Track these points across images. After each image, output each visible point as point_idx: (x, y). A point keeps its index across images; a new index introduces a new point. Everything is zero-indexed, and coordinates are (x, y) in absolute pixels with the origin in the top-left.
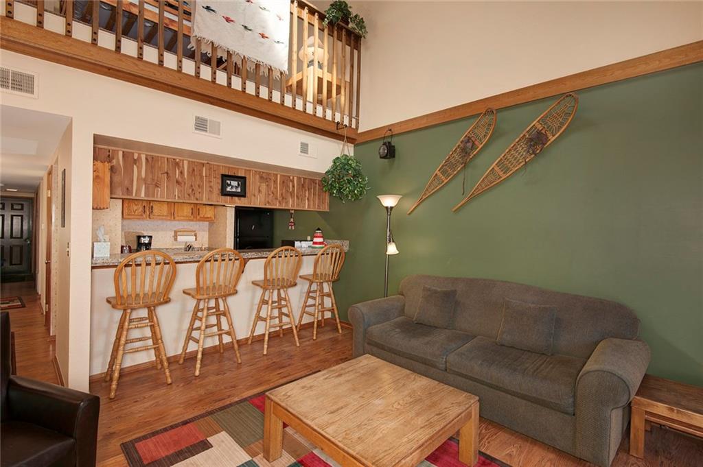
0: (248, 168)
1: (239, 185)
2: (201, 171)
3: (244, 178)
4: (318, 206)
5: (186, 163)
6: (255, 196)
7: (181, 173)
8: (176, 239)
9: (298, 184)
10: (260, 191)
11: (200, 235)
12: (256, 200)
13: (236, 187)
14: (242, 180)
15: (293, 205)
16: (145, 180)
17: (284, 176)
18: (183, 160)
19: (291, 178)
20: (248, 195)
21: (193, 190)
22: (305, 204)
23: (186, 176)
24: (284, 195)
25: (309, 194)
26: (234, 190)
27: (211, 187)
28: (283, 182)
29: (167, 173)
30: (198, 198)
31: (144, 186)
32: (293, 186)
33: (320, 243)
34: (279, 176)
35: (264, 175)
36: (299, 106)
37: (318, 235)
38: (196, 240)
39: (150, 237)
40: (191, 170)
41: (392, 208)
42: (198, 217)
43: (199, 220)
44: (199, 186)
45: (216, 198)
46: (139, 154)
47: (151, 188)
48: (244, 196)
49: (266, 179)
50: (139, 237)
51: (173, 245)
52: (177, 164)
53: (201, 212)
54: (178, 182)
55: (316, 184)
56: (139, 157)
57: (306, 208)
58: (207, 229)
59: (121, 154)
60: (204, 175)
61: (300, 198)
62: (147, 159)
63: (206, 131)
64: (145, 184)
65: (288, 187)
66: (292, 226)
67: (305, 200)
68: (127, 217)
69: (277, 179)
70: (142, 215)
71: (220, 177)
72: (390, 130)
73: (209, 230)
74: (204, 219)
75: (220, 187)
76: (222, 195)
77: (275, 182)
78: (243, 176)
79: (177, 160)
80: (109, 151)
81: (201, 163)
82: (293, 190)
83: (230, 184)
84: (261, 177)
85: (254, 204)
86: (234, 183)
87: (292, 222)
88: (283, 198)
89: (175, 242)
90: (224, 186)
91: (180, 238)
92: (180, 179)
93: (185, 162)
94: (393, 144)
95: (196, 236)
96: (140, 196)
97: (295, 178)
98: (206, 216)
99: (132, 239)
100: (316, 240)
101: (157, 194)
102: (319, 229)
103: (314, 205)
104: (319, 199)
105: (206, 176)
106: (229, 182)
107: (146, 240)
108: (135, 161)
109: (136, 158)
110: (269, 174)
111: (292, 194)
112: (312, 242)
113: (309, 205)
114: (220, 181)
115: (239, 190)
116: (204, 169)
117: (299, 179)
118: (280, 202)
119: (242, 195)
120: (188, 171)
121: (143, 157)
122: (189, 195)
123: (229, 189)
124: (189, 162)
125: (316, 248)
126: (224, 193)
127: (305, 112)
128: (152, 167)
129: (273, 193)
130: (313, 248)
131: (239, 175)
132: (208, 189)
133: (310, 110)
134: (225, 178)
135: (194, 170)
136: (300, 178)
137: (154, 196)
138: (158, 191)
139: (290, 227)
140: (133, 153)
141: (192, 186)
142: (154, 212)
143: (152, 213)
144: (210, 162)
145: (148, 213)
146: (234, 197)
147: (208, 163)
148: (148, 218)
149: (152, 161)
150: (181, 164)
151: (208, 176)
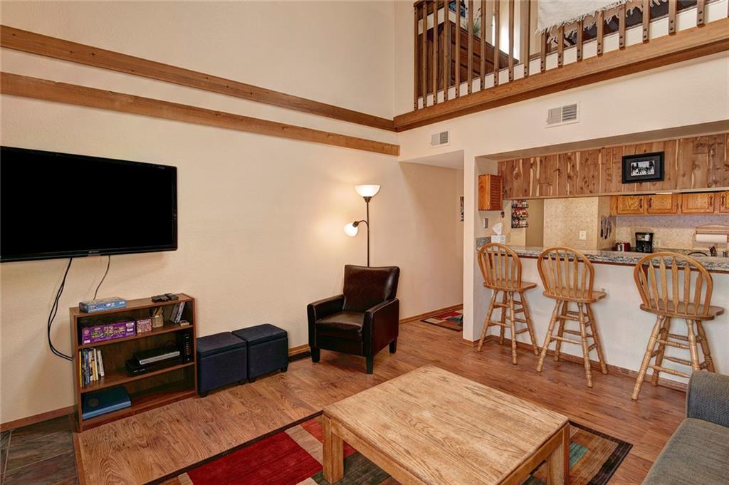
1: (651, 165)
2: (596, 160)
3: (660, 154)
5: (578, 155)
7: (573, 166)
14: (658, 158)
16: (539, 180)
18: (575, 153)
20: (667, 177)
21: (586, 182)
23: (578, 169)
26: (644, 173)
27: (609, 175)
29: (559, 170)
31: (538, 186)
35: (703, 140)
39: (651, 235)
40: (584, 160)
44: (593, 176)
46: (535, 158)
47: (544, 186)
48: (661, 179)
50: (638, 235)
52: (569, 158)
54: (569, 177)
56: (535, 161)
59: (521, 161)
60: (600, 162)
62: (541, 161)
64: (540, 184)
68: (621, 212)
70: (638, 210)
71: (620, 161)
75: (621, 174)
76: (624, 183)
78: (659, 151)
79: (569, 154)
80: (513, 162)
81: (597, 150)
83: (637, 167)
86: (644, 164)
90: (627, 170)
92: (572, 174)
93: (577, 153)
96: (535, 195)
101: (550, 193)
105: (603, 164)
106: (635, 164)
107: (647, 238)
108: (531, 166)
109: (532, 162)
114: (620, 166)
115: (652, 172)
116: (600, 155)
119: (658, 178)
120: (581, 163)
121: (538, 159)
122: (581, 188)
123: (634, 173)
124: (582, 152)
126: (627, 180)
128: (545, 167)
131: (654, 151)
132: (606, 178)
134: (628, 161)
135: (587, 160)
138: (550, 189)
140: (530, 158)
141: (585, 178)
142: (653, 206)
143: (650, 206)
144: (606, 147)
145: (646, 206)
146: (644, 183)
147: (603, 148)
148: (646, 213)
149: (545, 161)
150: (573, 157)
151: (605, 162)
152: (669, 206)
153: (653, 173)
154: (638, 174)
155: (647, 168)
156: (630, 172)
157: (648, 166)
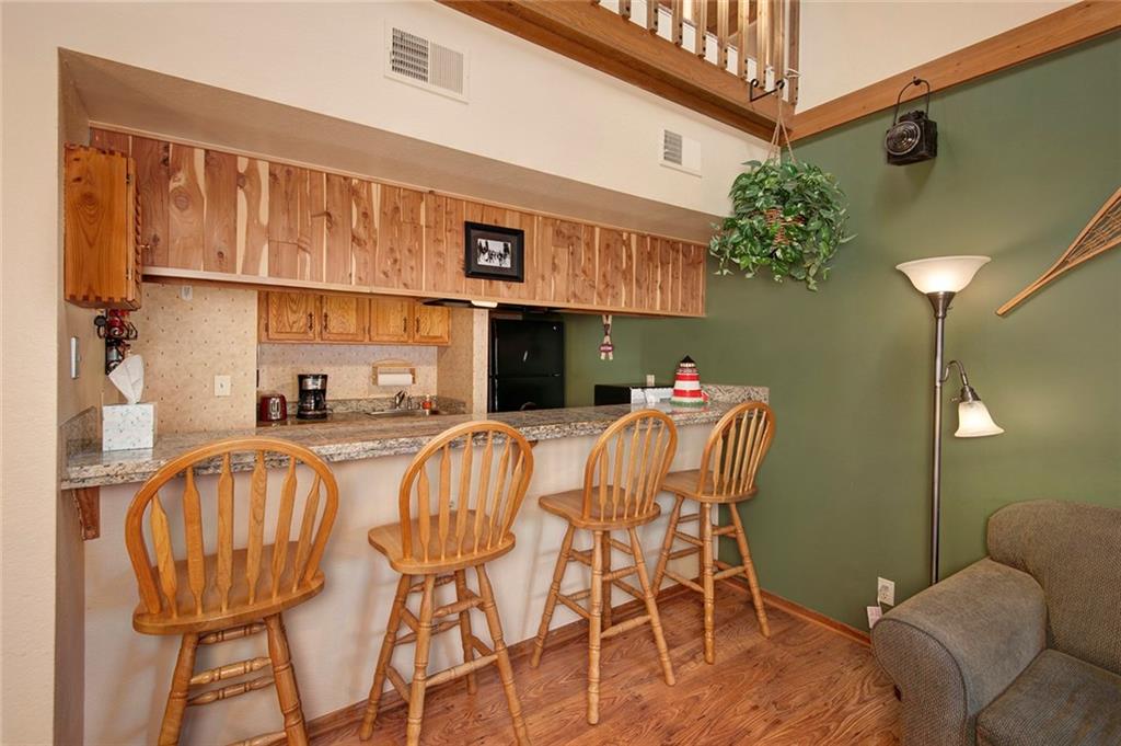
0: (528, 210)
1: (506, 250)
2: (414, 211)
3: (519, 234)
4: (683, 305)
5: (376, 190)
6: (543, 278)
7: (366, 215)
8: (375, 381)
9: (640, 253)
10: (555, 267)
11: (421, 371)
12: (545, 289)
13: (501, 257)
14: (514, 238)
15: (629, 303)
16: (269, 230)
17: (609, 230)
18: (369, 183)
19: (625, 236)
20: (527, 275)
21: (395, 261)
22: (654, 299)
23: (376, 225)
24: (608, 276)
25: (662, 275)
26: (496, 263)
27: (440, 254)
28: (608, 246)
29: (328, 215)
30: (410, 282)
31: (266, 248)
32: (630, 257)
33: (694, 394)
34: (597, 230)
35: (565, 229)
36: (665, 30)
37: (688, 373)
38: (414, 382)
39: (324, 378)
40: (389, 209)
41: (949, 296)
42: (417, 337)
43: (420, 343)
44: (410, 251)
45: (454, 284)
46: (252, 160)
47: (286, 251)
48: (519, 278)
49: (569, 237)
50: (302, 378)
51: (370, 392)
52: (354, 192)
53: (422, 326)
54: (355, 238)
55: (678, 251)
56: (252, 169)
57: (657, 309)
58: (435, 359)
59: (199, 156)
60: (423, 222)
61: (645, 286)
62: (272, 174)
63: (425, 79)
64: (269, 242)
65: (618, 257)
66: (607, 352)
67: (654, 291)
68: (276, 336)
69: (593, 239)
70: (305, 333)
71: (461, 229)
72: (917, 83)
73: (439, 361)
74: (429, 341)
75: (462, 257)
76: (467, 276)
77: (589, 245)
78: (516, 227)
79: (355, 182)
80: (166, 148)
81: (415, 191)
82: (630, 267)
83: (486, 249)
84: (558, 233)
85: (543, 299)
86: (496, 246)
87: (607, 345)
88: (607, 286)
89: (374, 387)
90: (471, 251)
91: (383, 379)
92: (362, 234)
93: (374, 185)
94: (931, 118)
95: (413, 374)
96: (256, 273)
97: (634, 237)
98: (431, 334)
99: (290, 381)
100: (680, 385)
101: (303, 270)
102: (687, 360)
103: (674, 302)
104: (684, 287)
105: (428, 226)
106: (482, 242)
107: (316, 384)
108: (240, 180)
109: (242, 169)
110: (576, 225)
111: (626, 274)
112: (670, 390)
113: (663, 302)
114: (461, 239)
115: (507, 263)
116: (423, 205)
117: (642, 237)
118: (599, 295)
119: (515, 276)
120: (383, 213)
121: (263, 170)
122: (385, 273)
123: (483, 260)
124: (384, 186)
125: (680, 404)
126: (472, 271)
127: (678, 45)
128: (288, 196)
129: (584, 272)
130: (674, 403)
131: (508, 225)
132: (434, 260)
133: (689, 43)
134: (474, 233)
135: (397, 209)
136: (644, 237)
137: (293, 276)
138: (304, 261)
139: (603, 356)
140: (234, 157)
141: (392, 250)
142: (330, 327)
143: (326, 327)
144: (438, 191)
145: (317, 328)
146: (495, 282)
147: (431, 192)
148: (318, 340)
149: (288, 181)
150: (364, 193)
151: (432, 224)
152: (353, 330)
153: (509, 266)
154: (487, 264)
155: (501, 255)
156: (477, 257)
157: (502, 252)
